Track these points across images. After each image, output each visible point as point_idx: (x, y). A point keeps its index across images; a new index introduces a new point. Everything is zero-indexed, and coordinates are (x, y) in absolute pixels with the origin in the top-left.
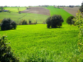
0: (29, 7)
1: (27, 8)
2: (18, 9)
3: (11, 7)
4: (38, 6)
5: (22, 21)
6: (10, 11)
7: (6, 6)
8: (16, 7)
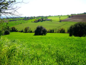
0: (72, 15)
1: (69, 17)
2: (60, 18)
3: (54, 16)
4: (83, 13)
5: (60, 29)
6: (52, 20)
7: (50, 16)
8: (59, 16)
